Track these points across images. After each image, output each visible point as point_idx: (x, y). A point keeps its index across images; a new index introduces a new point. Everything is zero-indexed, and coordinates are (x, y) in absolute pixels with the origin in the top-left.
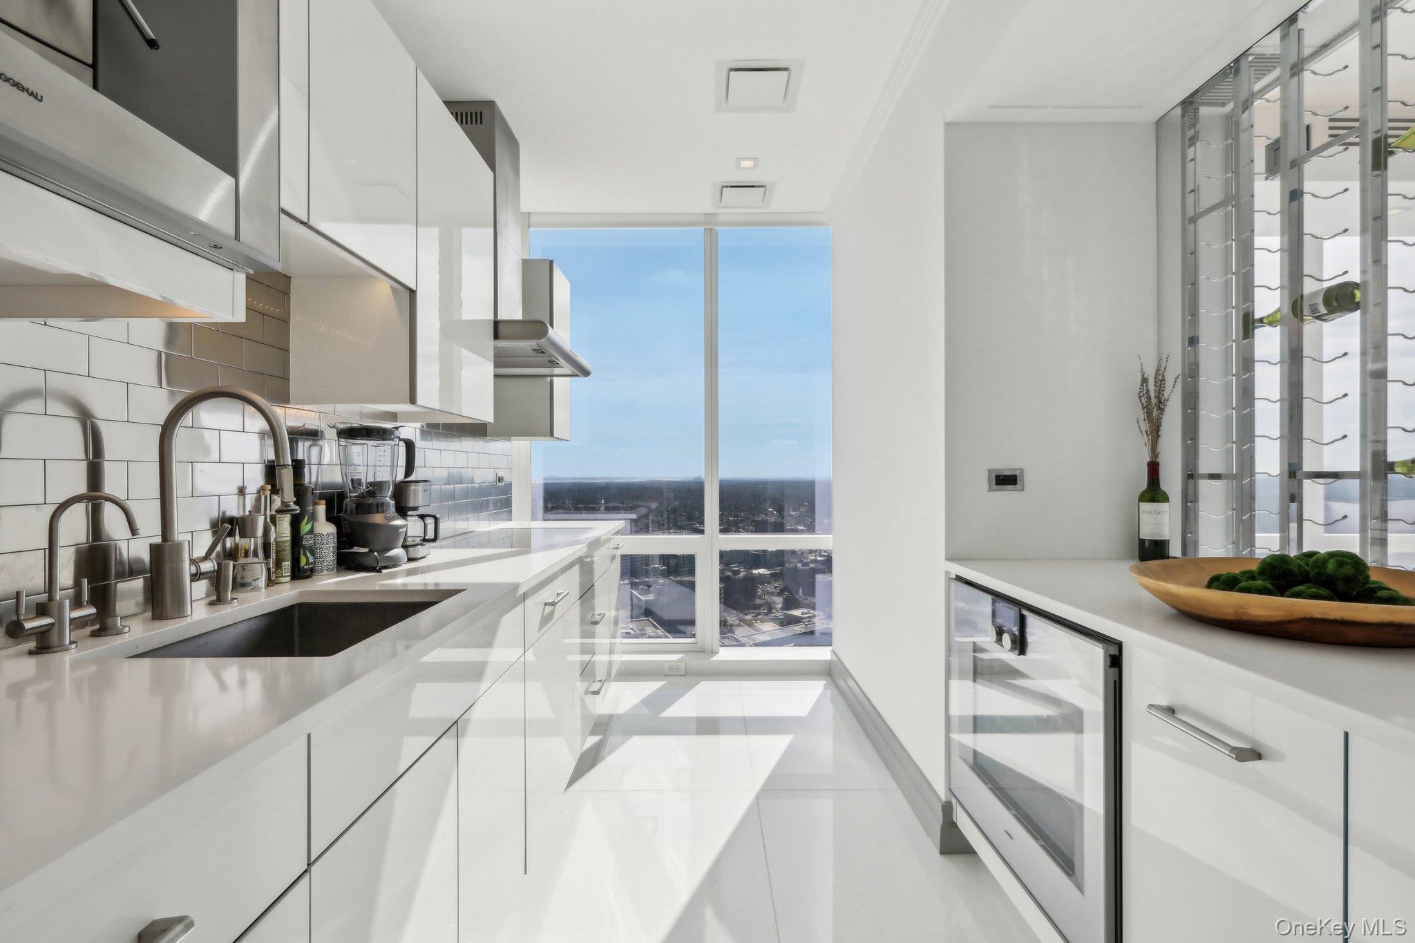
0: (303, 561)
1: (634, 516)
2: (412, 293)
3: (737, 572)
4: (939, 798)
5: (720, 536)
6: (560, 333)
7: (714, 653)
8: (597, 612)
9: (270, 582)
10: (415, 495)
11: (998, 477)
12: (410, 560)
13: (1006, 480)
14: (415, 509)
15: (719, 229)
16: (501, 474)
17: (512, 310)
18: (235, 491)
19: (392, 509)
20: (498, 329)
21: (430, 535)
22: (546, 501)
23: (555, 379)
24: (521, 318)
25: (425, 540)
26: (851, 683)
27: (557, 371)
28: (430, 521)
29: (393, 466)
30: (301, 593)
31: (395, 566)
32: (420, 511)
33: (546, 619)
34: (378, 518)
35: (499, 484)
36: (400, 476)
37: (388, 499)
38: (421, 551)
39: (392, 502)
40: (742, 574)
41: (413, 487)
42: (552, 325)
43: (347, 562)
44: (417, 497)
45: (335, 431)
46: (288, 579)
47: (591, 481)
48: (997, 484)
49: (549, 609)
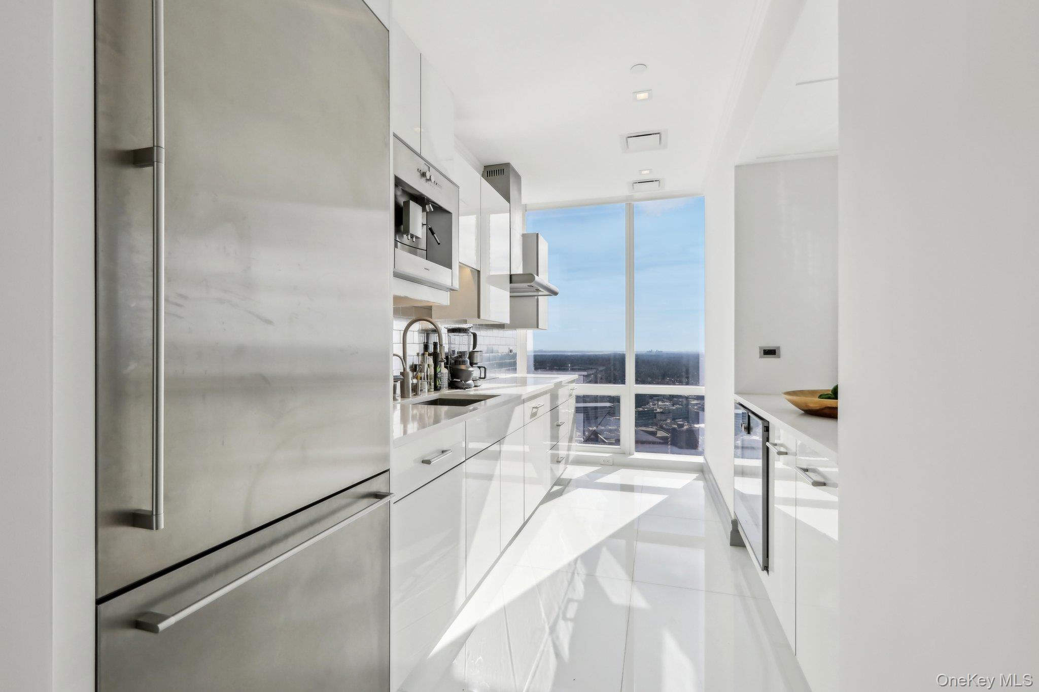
0: (438, 384)
1: (585, 373)
2: (479, 272)
3: (682, 426)
4: (732, 518)
5: (635, 386)
6: (542, 278)
7: (630, 454)
8: (560, 422)
9: (429, 391)
10: (477, 357)
11: (764, 350)
12: (475, 386)
13: (770, 352)
14: (476, 364)
15: (635, 203)
16: (511, 348)
17: (518, 269)
18: (416, 354)
19: (469, 363)
20: (512, 278)
21: (483, 376)
22: (535, 365)
23: (539, 297)
24: (522, 273)
25: (480, 378)
26: (711, 476)
27: (540, 293)
28: (482, 370)
29: (469, 345)
30: (440, 395)
31: (470, 388)
32: (479, 365)
33: (533, 415)
34: (463, 367)
35: (510, 354)
36: (471, 349)
37: (467, 359)
38: (479, 383)
39: (468, 360)
40: (685, 427)
41: (476, 354)
42: (538, 275)
43: (452, 385)
44: (477, 358)
45: (446, 330)
46: (433, 390)
47: (563, 354)
48: (764, 354)
49: (535, 410)
